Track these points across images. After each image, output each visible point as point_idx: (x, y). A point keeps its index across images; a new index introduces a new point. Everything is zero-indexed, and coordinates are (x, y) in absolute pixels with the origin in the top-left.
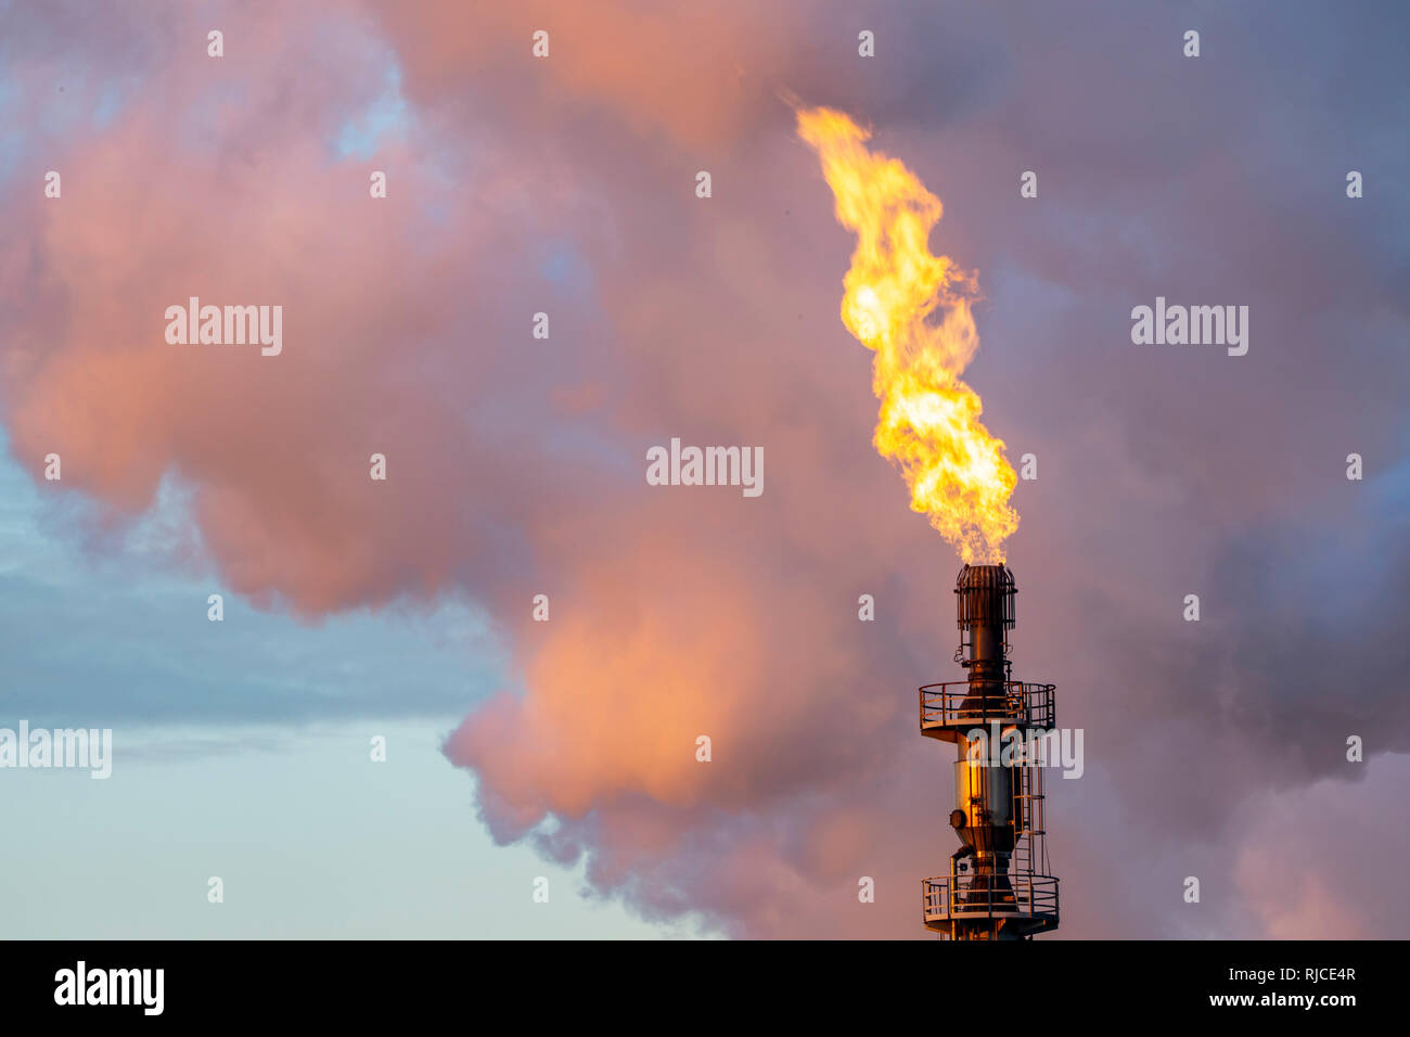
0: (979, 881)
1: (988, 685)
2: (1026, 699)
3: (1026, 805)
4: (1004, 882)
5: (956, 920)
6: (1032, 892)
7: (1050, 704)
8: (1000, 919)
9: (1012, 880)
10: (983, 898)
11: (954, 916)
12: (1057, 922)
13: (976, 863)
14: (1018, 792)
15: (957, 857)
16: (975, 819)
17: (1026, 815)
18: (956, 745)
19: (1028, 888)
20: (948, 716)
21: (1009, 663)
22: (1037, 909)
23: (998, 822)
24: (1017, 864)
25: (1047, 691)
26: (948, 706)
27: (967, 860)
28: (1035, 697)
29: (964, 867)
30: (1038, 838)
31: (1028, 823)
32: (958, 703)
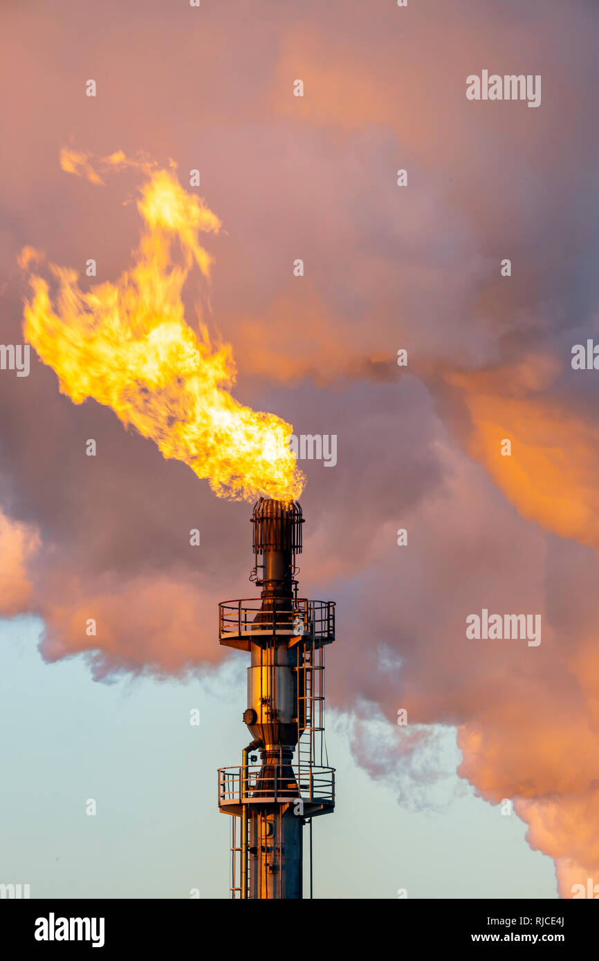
0: (266, 770)
1: (279, 602)
2: (311, 614)
3: (308, 705)
4: (288, 772)
5: (246, 805)
6: (312, 780)
7: (331, 618)
8: (284, 804)
9: (295, 770)
10: (270, 784)
11: (245, 801)
12: (333, 806)
13: (265, 756)
14: (302, 694)
15: (248, 750)
16: (265, 717)
17: (308, 713)
18: (250, 653)
19: (308, 777)
20: (243, 627)
21: (297, 583)
22: (316, 795)
23: (284, 720)
24: (300, 755)
25: (329, 607)
26: (243, 619)
27: (257, 753)
28: (318, 612)
29: (254, 758)
30: (318, 734)
31: (310, 721)
32: (251, 616)
